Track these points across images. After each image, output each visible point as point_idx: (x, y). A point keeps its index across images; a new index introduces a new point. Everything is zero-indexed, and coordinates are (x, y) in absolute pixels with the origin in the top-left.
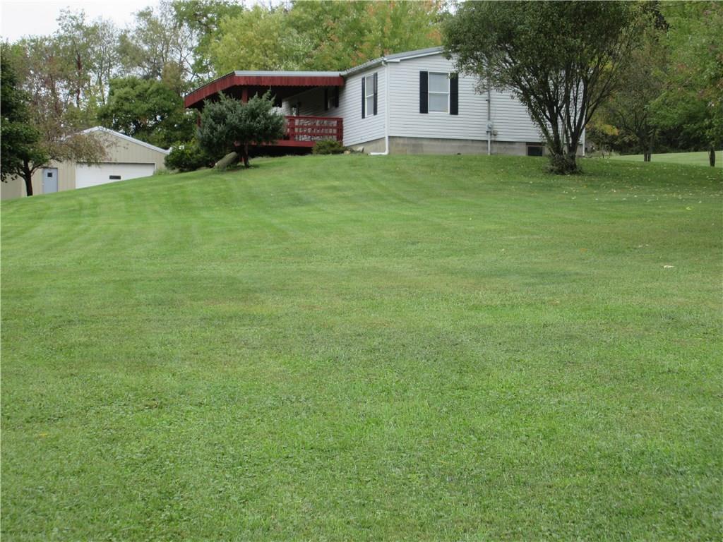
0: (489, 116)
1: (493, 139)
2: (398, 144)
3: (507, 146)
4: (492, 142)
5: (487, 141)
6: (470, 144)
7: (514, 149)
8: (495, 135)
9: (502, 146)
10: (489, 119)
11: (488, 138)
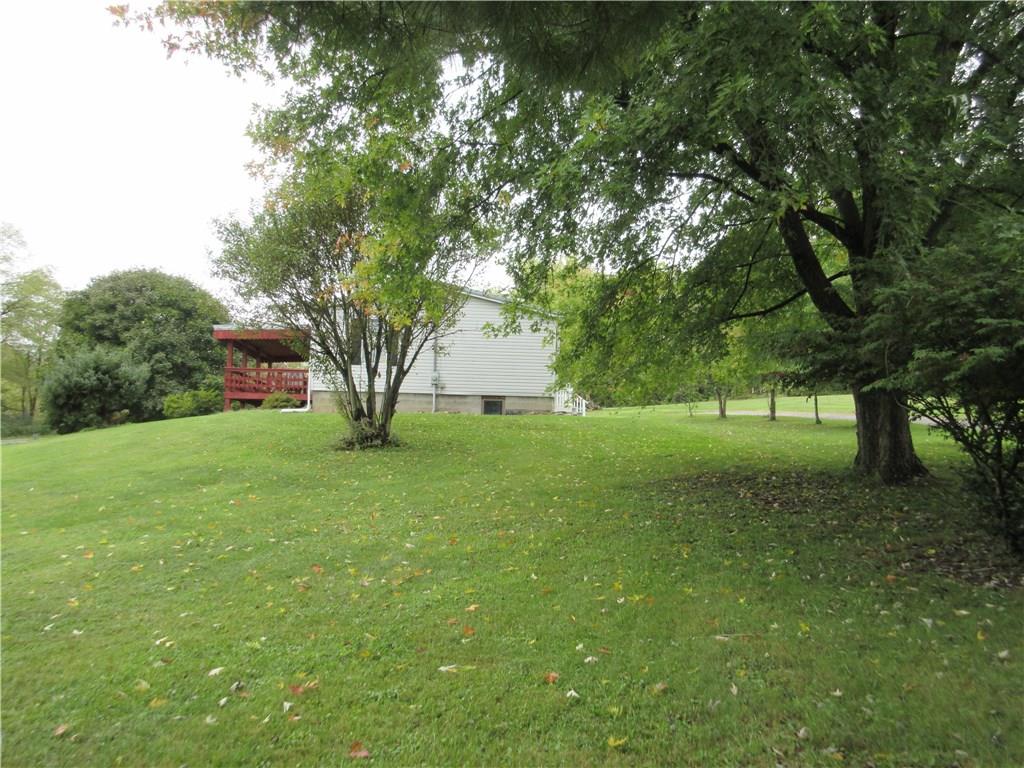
0: (436, 367)
1: (439, 392)
2: (323, 399)
3: (458, 400)
4: (437, 396)
5: (431, 395)
6: (412, 398)
7: (465, 403)
8: (442, 388)
9: (451, 400)
10: (435, 370)
11: (432, 391)
